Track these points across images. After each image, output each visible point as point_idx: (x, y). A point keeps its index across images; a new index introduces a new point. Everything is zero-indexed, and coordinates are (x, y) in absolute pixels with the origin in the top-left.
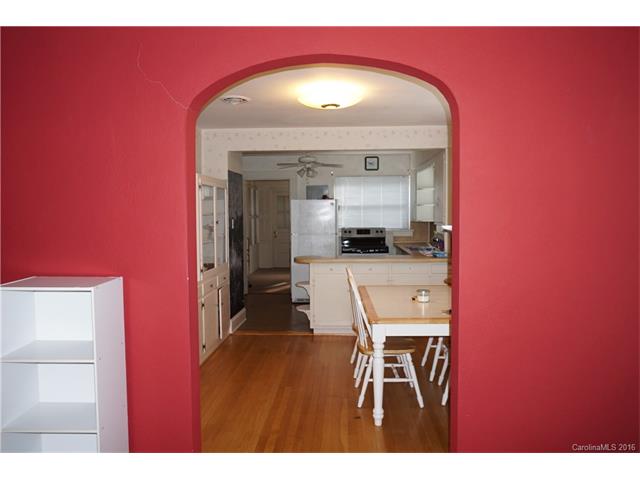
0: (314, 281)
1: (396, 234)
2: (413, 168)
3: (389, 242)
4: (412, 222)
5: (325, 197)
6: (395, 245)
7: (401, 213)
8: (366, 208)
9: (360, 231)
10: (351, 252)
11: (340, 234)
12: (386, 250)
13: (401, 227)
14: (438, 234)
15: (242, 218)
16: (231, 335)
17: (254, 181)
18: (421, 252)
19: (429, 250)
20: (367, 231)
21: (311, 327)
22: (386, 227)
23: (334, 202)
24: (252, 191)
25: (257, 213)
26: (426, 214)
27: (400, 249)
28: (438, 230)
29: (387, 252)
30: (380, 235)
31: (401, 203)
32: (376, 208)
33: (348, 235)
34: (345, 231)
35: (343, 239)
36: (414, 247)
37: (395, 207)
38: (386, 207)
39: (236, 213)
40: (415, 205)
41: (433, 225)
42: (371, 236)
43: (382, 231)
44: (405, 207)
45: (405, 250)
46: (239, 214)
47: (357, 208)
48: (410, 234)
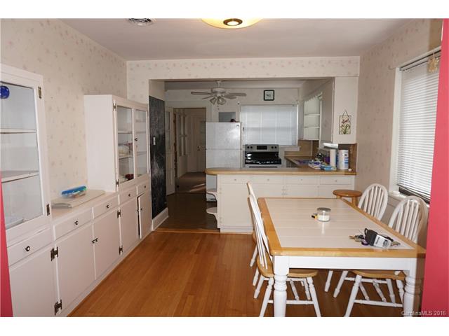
0: (220, 189)
1: (287, 150)
2: (301, 99)
3: (281, 156)
4: (299, 140)
5: (232, 121)
6: (286, 158)
7: (290, 133)
8: (264, 129)
9: (259, 147)
10: (252, 163)
11: (244, 149)
12: (279, 162)
13: (291, 144)
14: (321, 150)
15: (164, 136)
16: (153, 232)
17: (179, 109)
18: (309, 165)
19: (317, 164)
20: (265, 147)
21: (218, 227)
22: (279, 144)
23: (239, 124)
24: (182, 117)
25: (186, 133)
26: (310, 135)
27: (291, 162)
28: (320, 147)
29: (280, 163)
30: (274, 150)
31: (291, 126)
32: (273, 129)
33: (250, 150)
34: (248, 147)
35: (246, 153)
36: (301, 160)
37: (286, 129)
38: (279, 129)
39: (158, 132)
40: (302, 127)
41: (316, 143)
42: (267, 151)
43: (276, 147)
44: (294, 128)
45: (294, 162)
46: (161, 133)
47: (258, 129)
48: (298, 149)
